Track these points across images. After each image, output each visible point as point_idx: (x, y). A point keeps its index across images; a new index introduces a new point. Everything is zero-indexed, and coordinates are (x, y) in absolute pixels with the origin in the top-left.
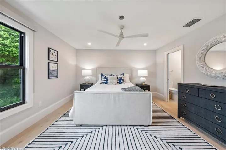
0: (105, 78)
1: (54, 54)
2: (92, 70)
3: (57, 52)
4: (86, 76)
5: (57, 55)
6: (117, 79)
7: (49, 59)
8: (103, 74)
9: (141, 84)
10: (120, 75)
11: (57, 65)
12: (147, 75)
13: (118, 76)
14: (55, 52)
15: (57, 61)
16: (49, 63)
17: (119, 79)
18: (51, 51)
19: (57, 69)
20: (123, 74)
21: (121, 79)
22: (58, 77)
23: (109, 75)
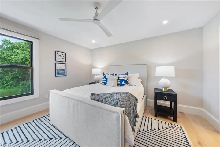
0: (105, 77)
1: (61, 55)
2: (102, 69)
3: (65, 54)
4: (96, 75)
5: (65, 56)
6: (119, 79)
7: (56, 61)
8: (105, 73)
9: (161, 90)
10: (123, 74)
11: (65, 65)
12: (174, 76)
13: (120, 76)
14: (62, 54)
15: (66, 62)
16: (56, 63)
17: (120, 80)
18: (58, 53)
19: (65, 68)
20: (127, 74)
21: (123, 80)
22: (66, 75)
23: (110, 74)
